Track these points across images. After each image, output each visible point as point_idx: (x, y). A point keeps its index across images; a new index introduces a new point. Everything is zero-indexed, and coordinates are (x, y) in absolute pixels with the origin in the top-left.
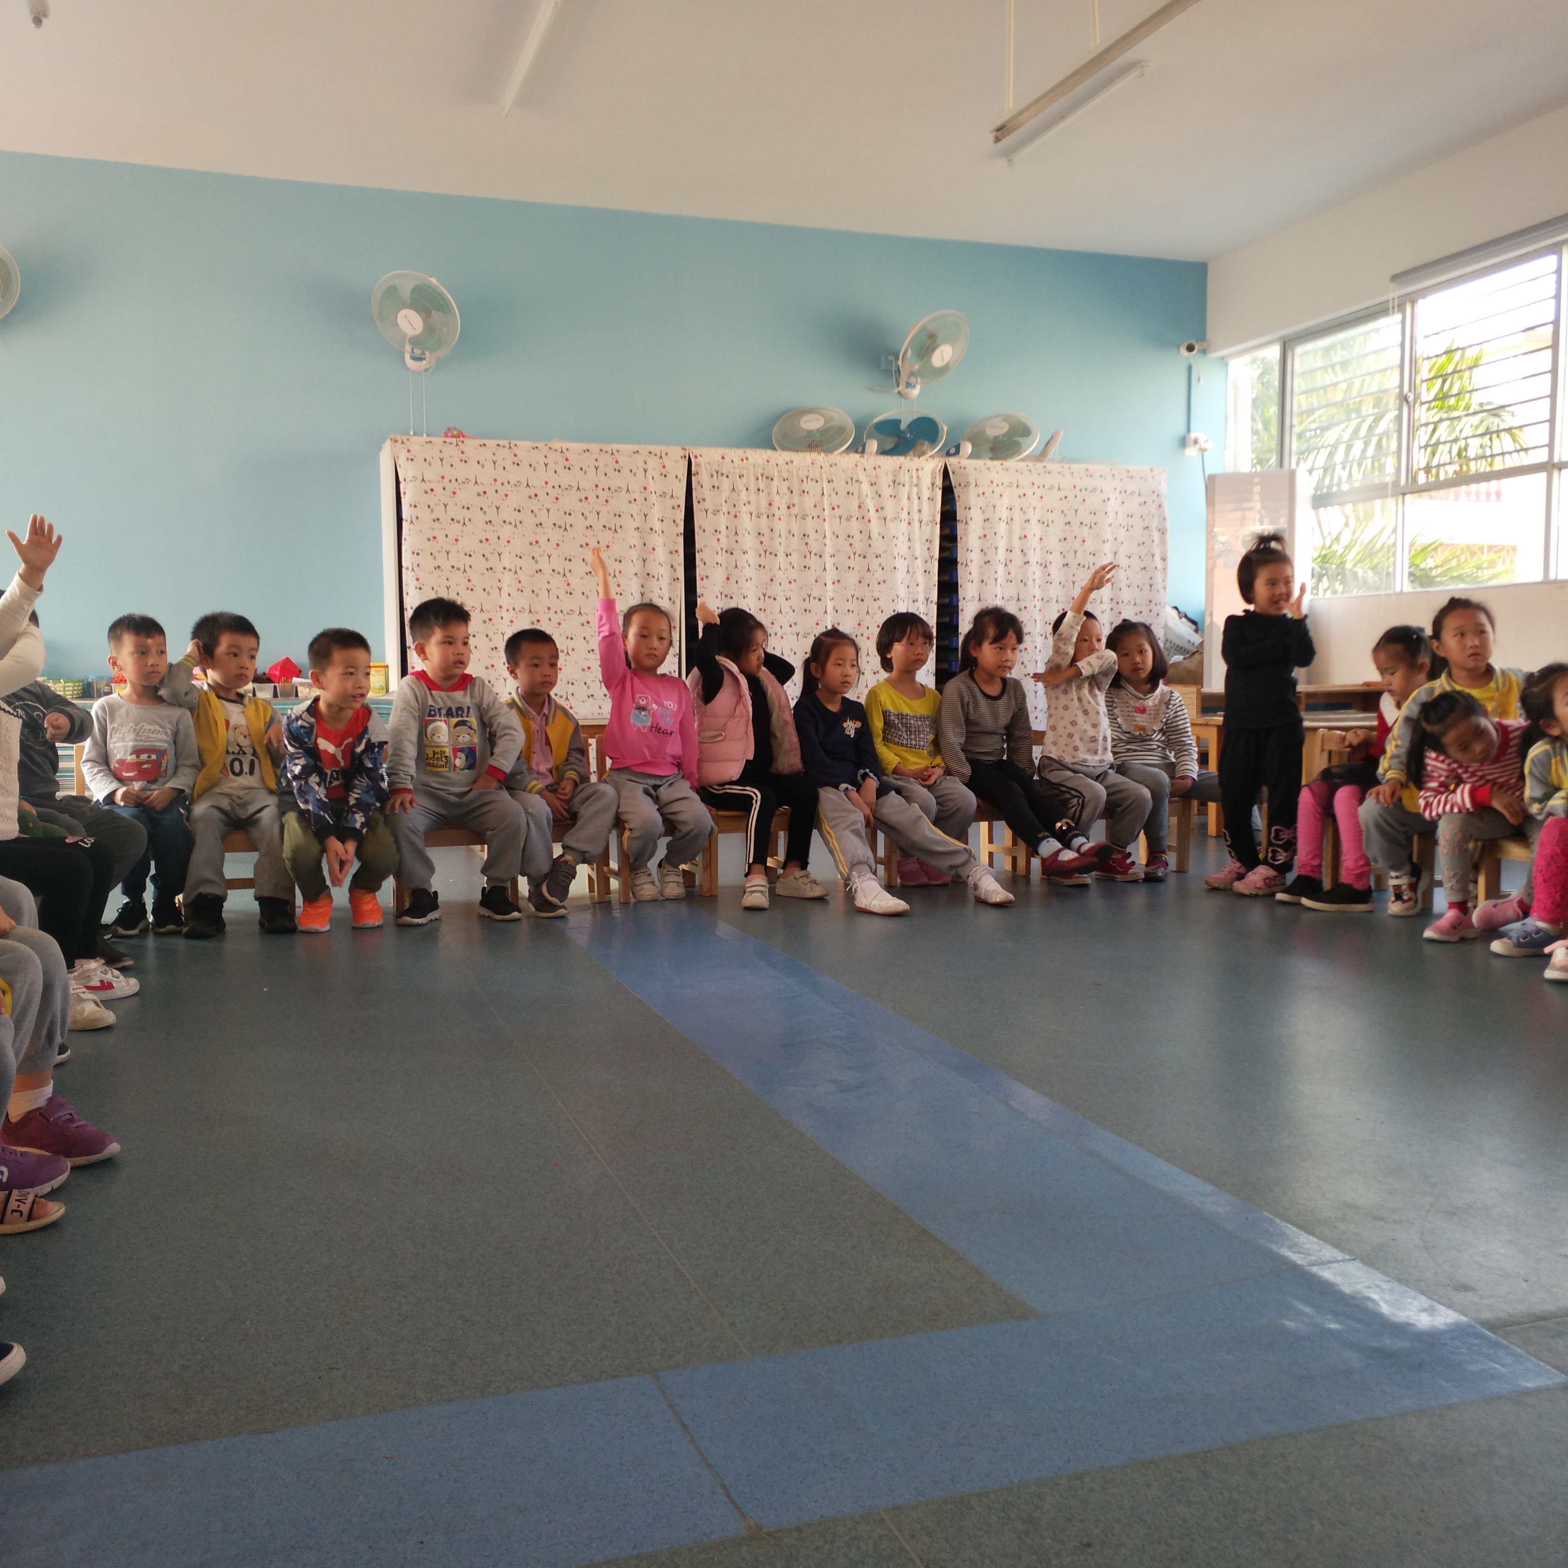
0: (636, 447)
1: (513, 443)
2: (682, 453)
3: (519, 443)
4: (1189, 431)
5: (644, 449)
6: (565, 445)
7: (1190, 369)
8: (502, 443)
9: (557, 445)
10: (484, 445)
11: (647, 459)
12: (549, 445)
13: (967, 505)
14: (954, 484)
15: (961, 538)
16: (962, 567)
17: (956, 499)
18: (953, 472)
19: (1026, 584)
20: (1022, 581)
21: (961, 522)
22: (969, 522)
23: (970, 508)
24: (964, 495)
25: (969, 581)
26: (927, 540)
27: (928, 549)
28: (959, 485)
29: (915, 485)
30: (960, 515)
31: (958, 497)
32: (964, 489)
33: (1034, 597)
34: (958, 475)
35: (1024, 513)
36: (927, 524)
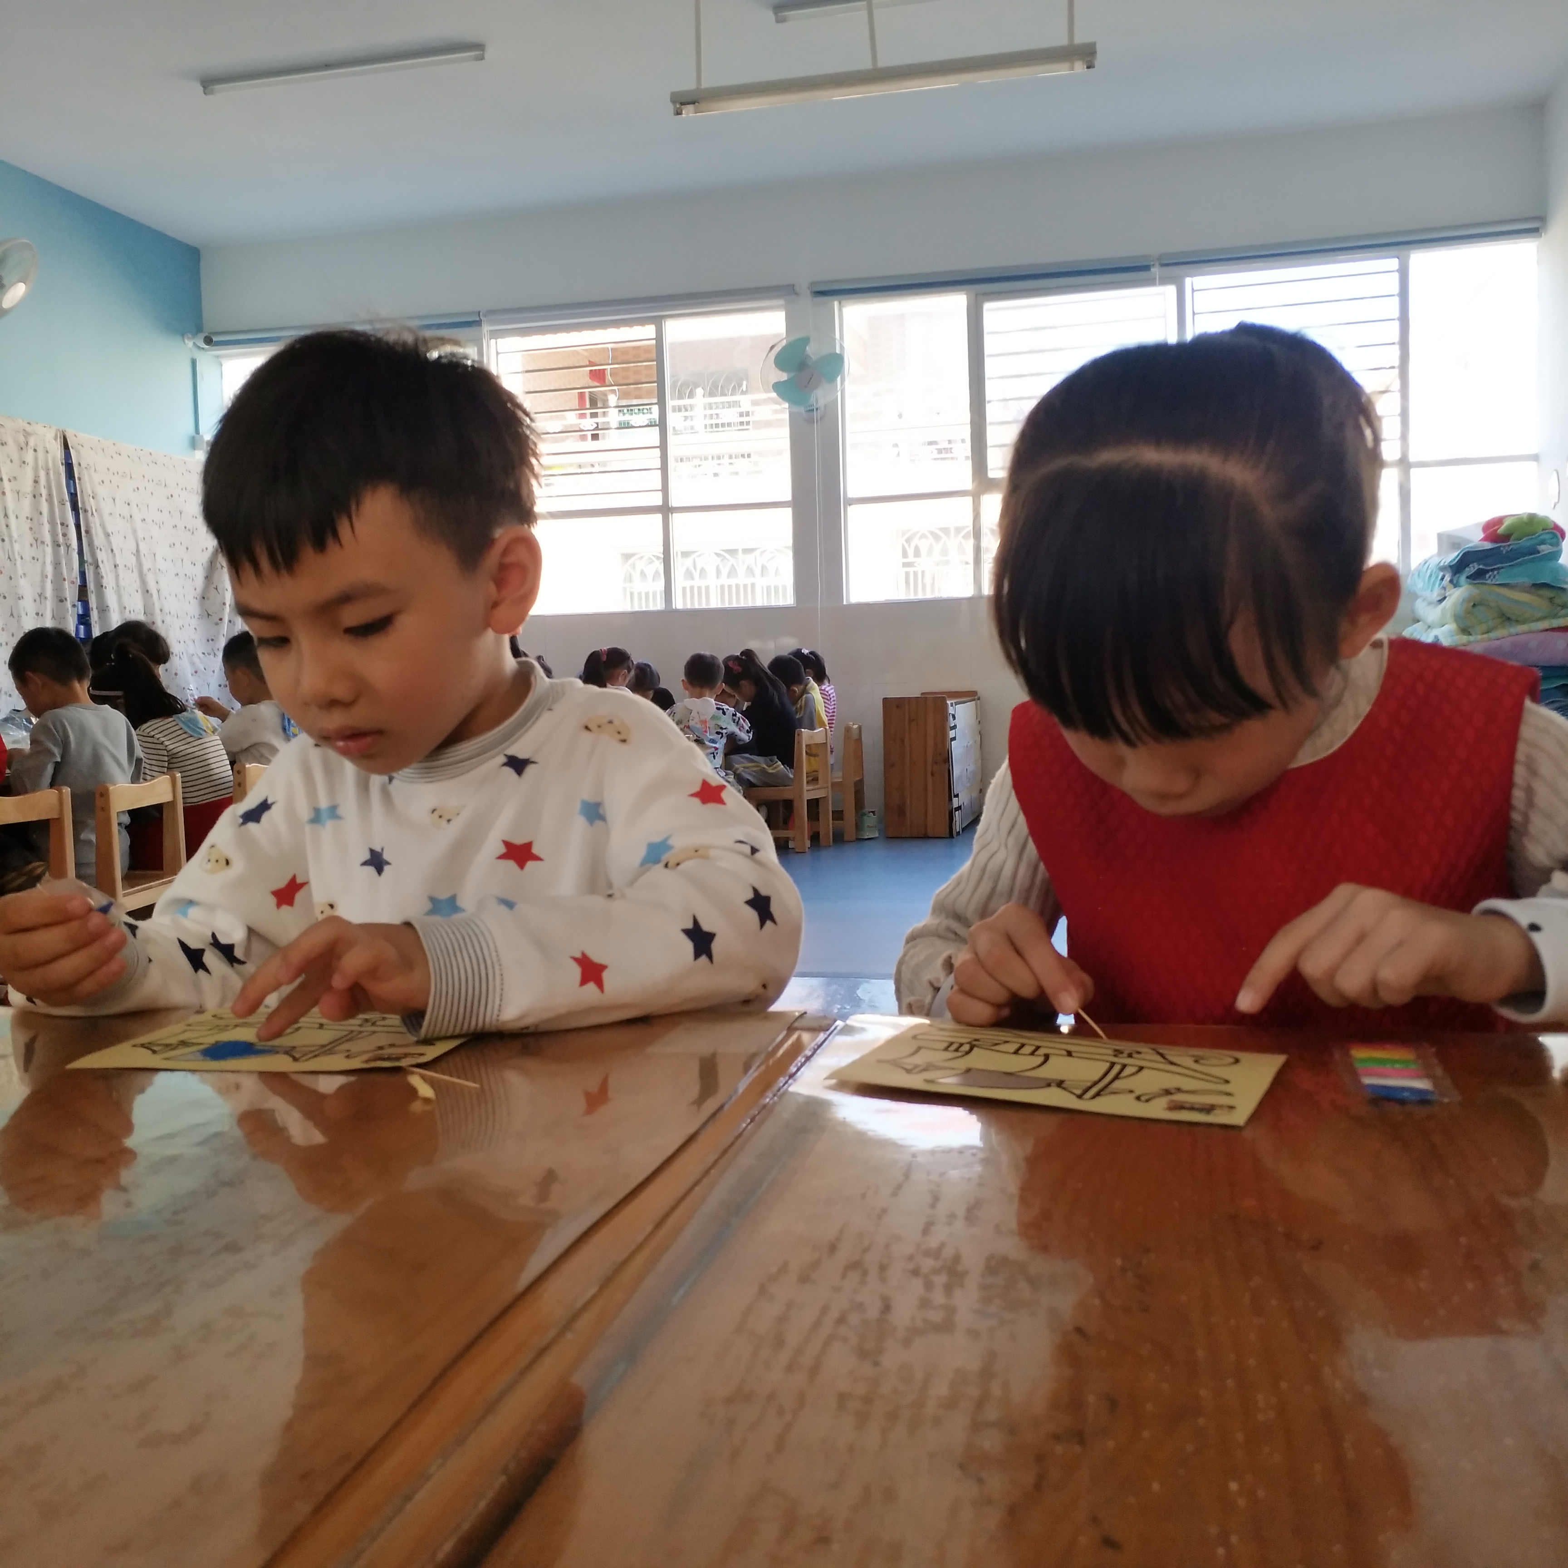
4: (197, 431)
7: (194, 363)
13: (90, 492)
14: (74, 462)
15: (87, 532)
16: (92, 568)
17: (77, 481)
18: (72, 448)
19: (152, 595)
20: (148, 591)
21: (86, 511)
22: (95, 513)
23: (93, 498)
24: (86, 478)
25: (102, 586)
26: (62, 524)
27: (64, 535)
28: (80, 465)
29: (47, 452)
30: (83, 503)
31: (80, 479)
32: (85, 472)
33: (161, 610)
34: (78, 452)
35: (140, 510)
36: (62, 503)
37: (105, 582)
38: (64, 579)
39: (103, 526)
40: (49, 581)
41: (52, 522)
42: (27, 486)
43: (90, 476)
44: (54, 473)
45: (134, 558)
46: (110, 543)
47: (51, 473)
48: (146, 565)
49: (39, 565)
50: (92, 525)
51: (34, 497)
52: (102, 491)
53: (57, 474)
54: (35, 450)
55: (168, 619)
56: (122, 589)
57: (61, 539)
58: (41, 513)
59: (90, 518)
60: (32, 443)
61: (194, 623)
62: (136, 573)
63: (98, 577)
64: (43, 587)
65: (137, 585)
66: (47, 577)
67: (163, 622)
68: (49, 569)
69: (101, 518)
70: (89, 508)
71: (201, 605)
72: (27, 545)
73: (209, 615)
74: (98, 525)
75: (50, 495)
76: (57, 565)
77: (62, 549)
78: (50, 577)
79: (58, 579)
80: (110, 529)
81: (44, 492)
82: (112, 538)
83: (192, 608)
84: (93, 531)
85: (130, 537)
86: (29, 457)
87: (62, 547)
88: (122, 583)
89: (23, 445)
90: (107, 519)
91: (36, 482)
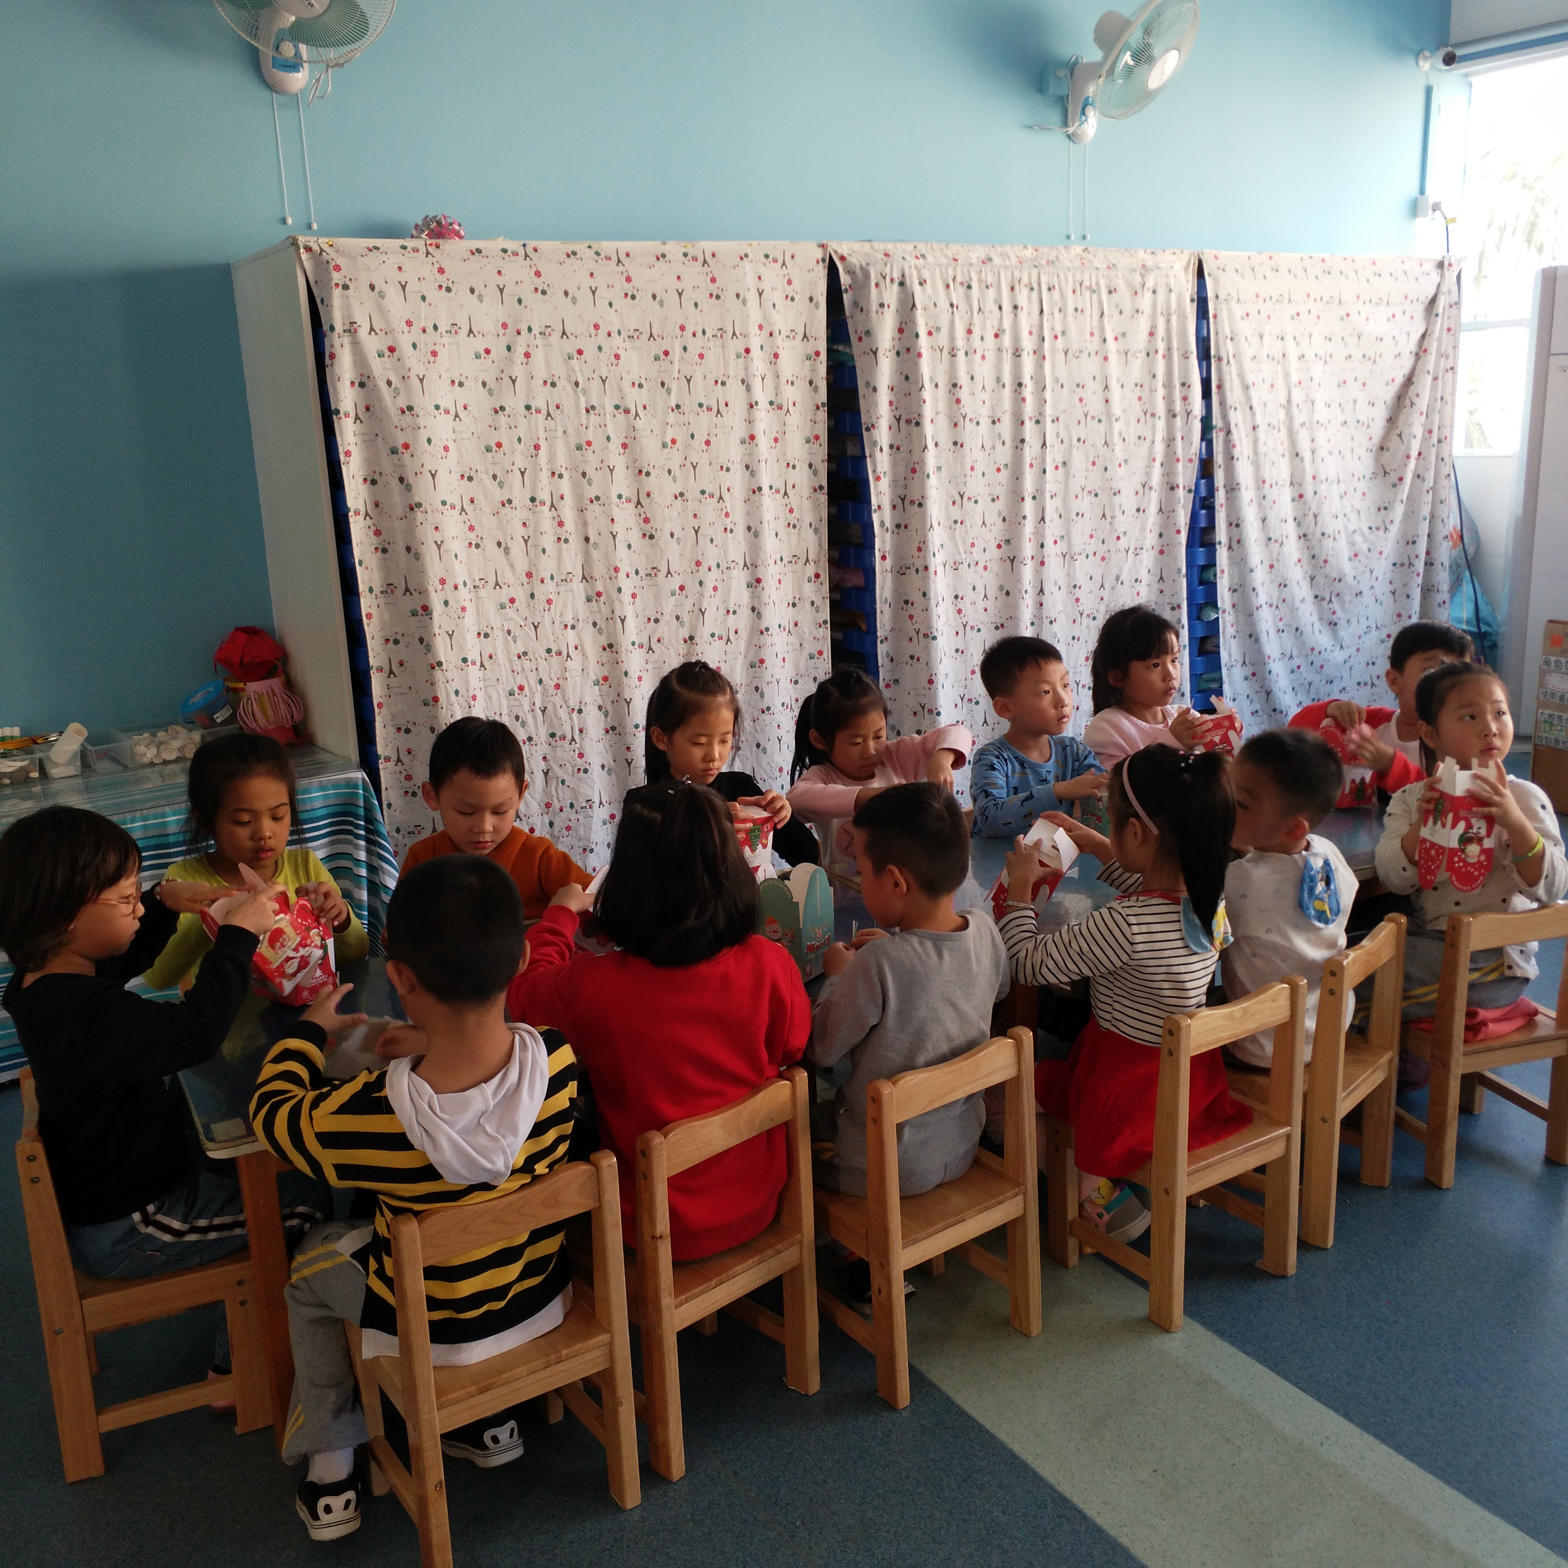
0: (740, 247)
1: (531, 244)
2: (819, 254)
3: (542, 245)
4: (1422, 192)
5: (756, 249)
6: (624, 246)
7: (1429, 91)
8: (513, 245)
9: (608, 247)
10: (479, 251)
11: (763, 271)
12: (596, 246)
13: (1227, 332)
14: (1210, 294)
15: (1219, 387)
16: (1222, 435)
17: (1211, 320)
18: (1209, 275)
19: (1302, 460)
20: (1297, 455)
21: (1220, 359)
22: (1232, 360)
23: (1232, 339)
24: (1224, 315)
25: (1233, 458)
26: (1183, 384)
27: (1185, 399)
28: (1217, 297)
29: (1170, 291)
30: (1217, 349)
31: (1215, 317)
32: (1224, 306)
33: (1314, 478)
34: (1216, 280)
35: (1298, 344)
36: (1185, 356)
37: (1236, 452)
38: (1178, 460)
39: (1241, 376)
40: (1157, 464)
41: (1168, 386)
42: (1140, 340)
43: (1230, 309)
44: (1178, 317)
45: (1282, 413)
46: (1248, 398)
47: (1174, 319)
48: (1299, 418)
49: (1146, 444)
50: (1227, 377)
51: (1148, 354)
52: (1245, 328)
53: (1183, 317)
54: (1154, 292)
55: (1323, 489)
56: (1262, 456)
57: (1178, 407)
58: (1154, 376)
59: (1225, 368)
60: (1150, 283)
61: (1362, 486)
62: (1284, 433)
63: (1229, 445)
64: (1148, 474)
65: (1284, 447)
66: (1154, 460)
67: (1315, 493)
68: (1159, 448)
69: (1240, 365)
70: (1223, 354)
71: (1377, 459)
72: (1133, 421)
73: (1385, 473)
74: (1234, 375)
75: (1169, 349)
76: (1170, 442)
77: (1178, 421)
78: (1159, 458)
79: (1170, 459)
80: (1250, 378)
81: (1161, 347)
82: (1253, 392)
83: (1364, 464)
84: (1227, 386)
85: (1280, 383)
86: (1145, 302)
87: (1178, 418)
88: (1262, 449)
89: (1138, 287)
90: (1248, 365)
91: (1151, 334)
